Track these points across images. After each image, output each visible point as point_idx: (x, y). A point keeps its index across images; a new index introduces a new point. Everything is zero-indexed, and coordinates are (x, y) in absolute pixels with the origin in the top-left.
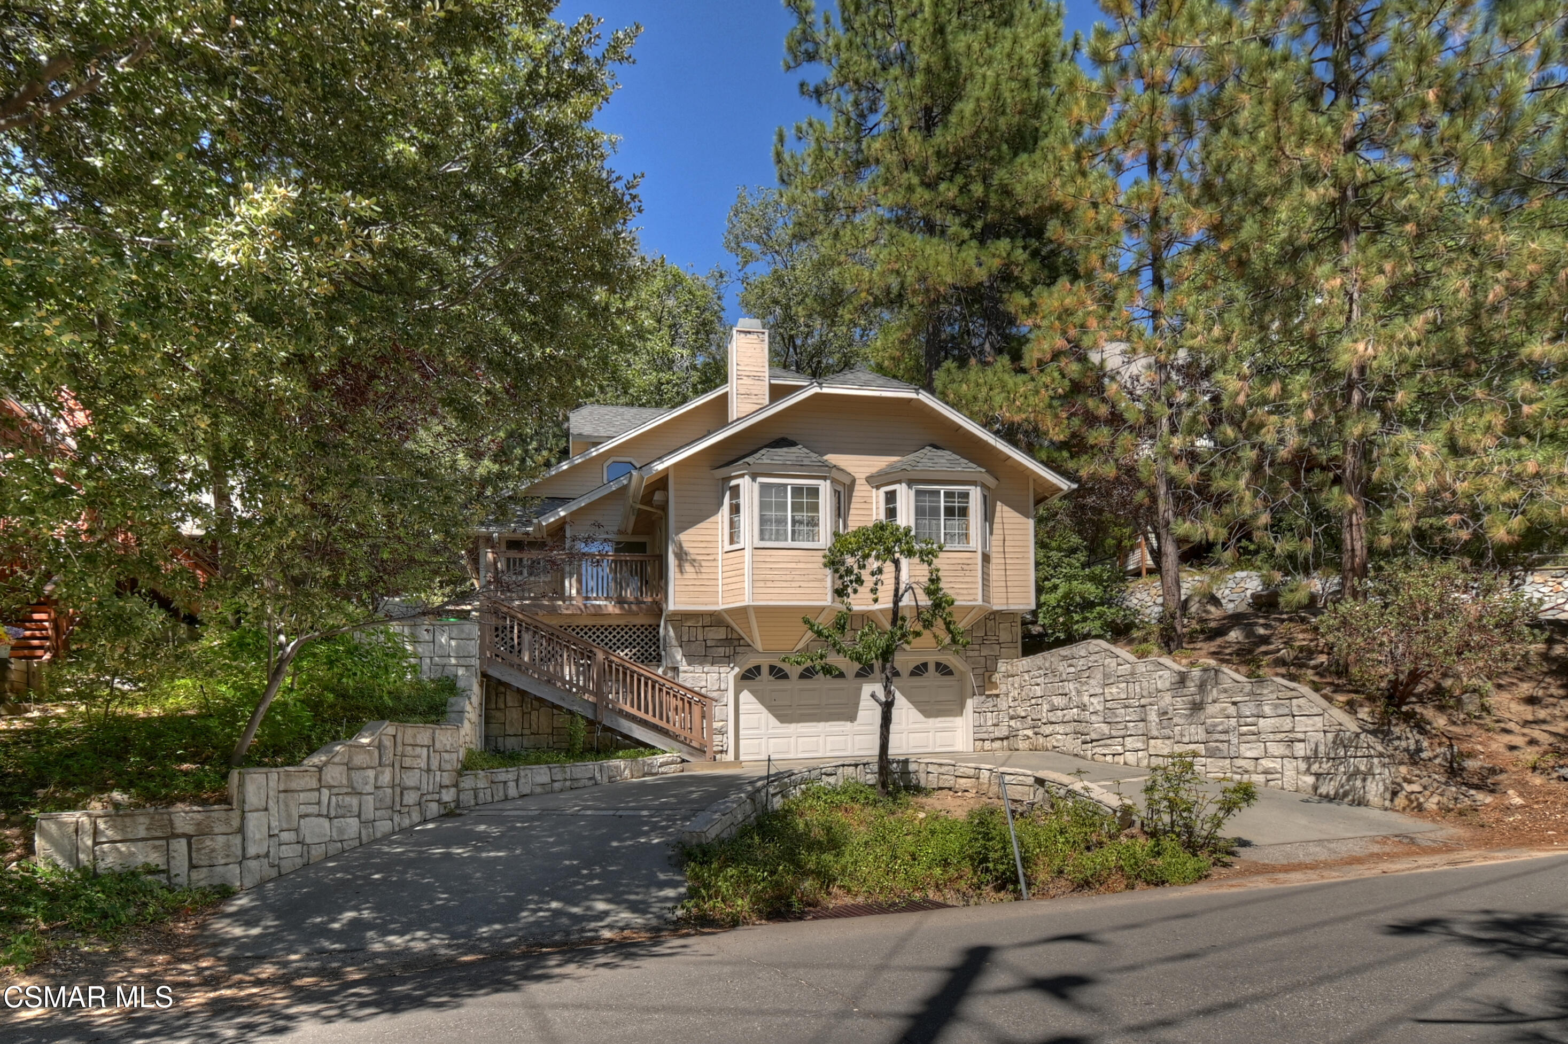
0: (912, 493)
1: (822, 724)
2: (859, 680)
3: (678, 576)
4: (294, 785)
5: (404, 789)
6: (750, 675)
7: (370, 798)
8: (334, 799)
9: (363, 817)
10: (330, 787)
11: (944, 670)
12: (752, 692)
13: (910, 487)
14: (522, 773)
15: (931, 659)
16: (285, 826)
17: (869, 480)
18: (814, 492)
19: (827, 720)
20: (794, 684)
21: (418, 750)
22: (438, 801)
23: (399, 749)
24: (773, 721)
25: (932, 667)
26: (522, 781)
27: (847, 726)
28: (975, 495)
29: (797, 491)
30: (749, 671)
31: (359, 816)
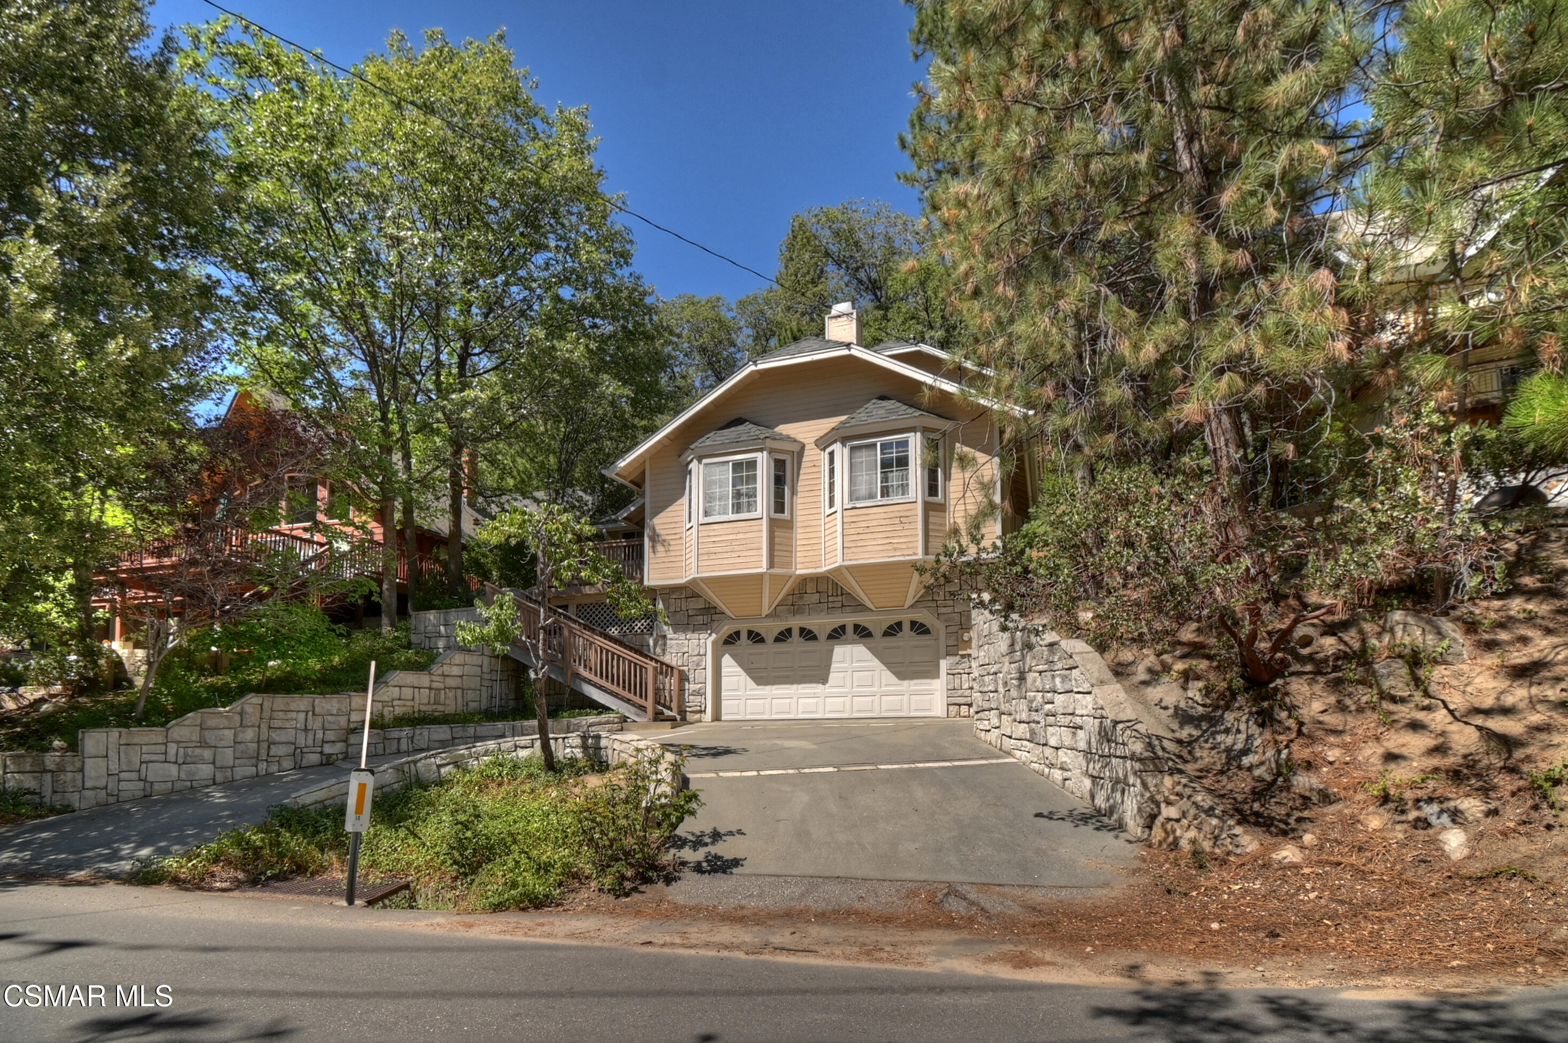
0: (846, 451)
1: (795, 686)
2: (832, 642)
3: (652, 555)
4: (136, 740)
5: (271, 743)
6: (731, 640)
7: (230, 752)
8: (181, 751)
9: (218, 764)
10: (178, 742)
11: (920, 628)
12: (732, 656)
13: (844, 445)
14: (418, 732)
15: (906, 618)
16: (125, 768)
17: (817, 443)
18: (752, 464)
19: (800, 683)
20: (770, 648)
21: (294, 715)
22: (321, 753)
23: (266, 714)
24: (751, 683)
25: (906, 626)
26: (417, 737)
27: (818, 688)
28: (915, 442)
29: (737, 466)
30: (730, 636)
31: (214, 763)
